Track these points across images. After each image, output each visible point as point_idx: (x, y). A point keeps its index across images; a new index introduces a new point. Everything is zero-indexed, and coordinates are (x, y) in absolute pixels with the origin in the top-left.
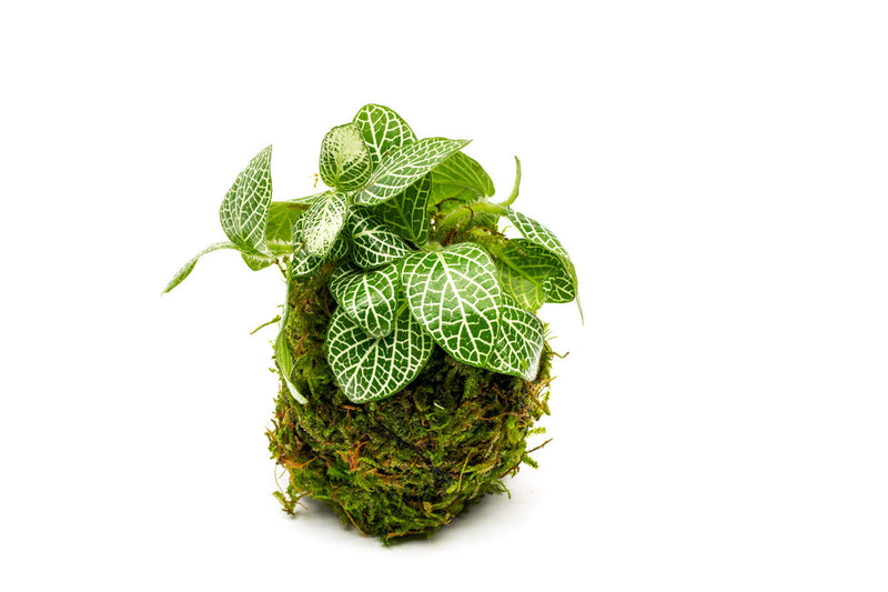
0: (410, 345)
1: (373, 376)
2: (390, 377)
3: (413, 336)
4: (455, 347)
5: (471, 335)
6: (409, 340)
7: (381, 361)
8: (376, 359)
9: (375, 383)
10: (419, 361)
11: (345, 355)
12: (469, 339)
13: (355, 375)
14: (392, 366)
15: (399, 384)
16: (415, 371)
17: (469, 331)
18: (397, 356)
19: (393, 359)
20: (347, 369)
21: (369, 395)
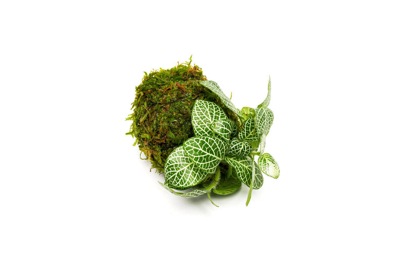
0: (202, 130)
1: (201, 111)
2: (198, 116)
3: (204, 133)
4: (196, 140)
5: (196, 148)
6: (204, 131)
7: (204, 117)
8: (206, 116)
9: (199, 110)
10: (196, 128)
11: (213, 108)
12: (195, 146)
13: (205, 106)
14: (201, 119)
15: (194, 117)
16: (194, 125)
17: (197, 148)
18: (202, 123)
19: (202, 121)
20: (209, 106)
21: (197, 106)
